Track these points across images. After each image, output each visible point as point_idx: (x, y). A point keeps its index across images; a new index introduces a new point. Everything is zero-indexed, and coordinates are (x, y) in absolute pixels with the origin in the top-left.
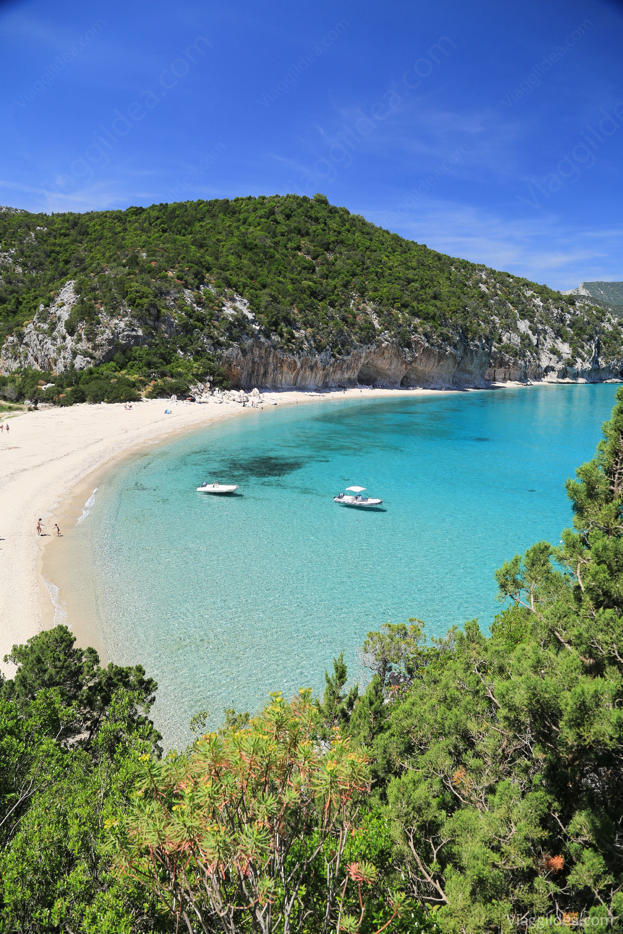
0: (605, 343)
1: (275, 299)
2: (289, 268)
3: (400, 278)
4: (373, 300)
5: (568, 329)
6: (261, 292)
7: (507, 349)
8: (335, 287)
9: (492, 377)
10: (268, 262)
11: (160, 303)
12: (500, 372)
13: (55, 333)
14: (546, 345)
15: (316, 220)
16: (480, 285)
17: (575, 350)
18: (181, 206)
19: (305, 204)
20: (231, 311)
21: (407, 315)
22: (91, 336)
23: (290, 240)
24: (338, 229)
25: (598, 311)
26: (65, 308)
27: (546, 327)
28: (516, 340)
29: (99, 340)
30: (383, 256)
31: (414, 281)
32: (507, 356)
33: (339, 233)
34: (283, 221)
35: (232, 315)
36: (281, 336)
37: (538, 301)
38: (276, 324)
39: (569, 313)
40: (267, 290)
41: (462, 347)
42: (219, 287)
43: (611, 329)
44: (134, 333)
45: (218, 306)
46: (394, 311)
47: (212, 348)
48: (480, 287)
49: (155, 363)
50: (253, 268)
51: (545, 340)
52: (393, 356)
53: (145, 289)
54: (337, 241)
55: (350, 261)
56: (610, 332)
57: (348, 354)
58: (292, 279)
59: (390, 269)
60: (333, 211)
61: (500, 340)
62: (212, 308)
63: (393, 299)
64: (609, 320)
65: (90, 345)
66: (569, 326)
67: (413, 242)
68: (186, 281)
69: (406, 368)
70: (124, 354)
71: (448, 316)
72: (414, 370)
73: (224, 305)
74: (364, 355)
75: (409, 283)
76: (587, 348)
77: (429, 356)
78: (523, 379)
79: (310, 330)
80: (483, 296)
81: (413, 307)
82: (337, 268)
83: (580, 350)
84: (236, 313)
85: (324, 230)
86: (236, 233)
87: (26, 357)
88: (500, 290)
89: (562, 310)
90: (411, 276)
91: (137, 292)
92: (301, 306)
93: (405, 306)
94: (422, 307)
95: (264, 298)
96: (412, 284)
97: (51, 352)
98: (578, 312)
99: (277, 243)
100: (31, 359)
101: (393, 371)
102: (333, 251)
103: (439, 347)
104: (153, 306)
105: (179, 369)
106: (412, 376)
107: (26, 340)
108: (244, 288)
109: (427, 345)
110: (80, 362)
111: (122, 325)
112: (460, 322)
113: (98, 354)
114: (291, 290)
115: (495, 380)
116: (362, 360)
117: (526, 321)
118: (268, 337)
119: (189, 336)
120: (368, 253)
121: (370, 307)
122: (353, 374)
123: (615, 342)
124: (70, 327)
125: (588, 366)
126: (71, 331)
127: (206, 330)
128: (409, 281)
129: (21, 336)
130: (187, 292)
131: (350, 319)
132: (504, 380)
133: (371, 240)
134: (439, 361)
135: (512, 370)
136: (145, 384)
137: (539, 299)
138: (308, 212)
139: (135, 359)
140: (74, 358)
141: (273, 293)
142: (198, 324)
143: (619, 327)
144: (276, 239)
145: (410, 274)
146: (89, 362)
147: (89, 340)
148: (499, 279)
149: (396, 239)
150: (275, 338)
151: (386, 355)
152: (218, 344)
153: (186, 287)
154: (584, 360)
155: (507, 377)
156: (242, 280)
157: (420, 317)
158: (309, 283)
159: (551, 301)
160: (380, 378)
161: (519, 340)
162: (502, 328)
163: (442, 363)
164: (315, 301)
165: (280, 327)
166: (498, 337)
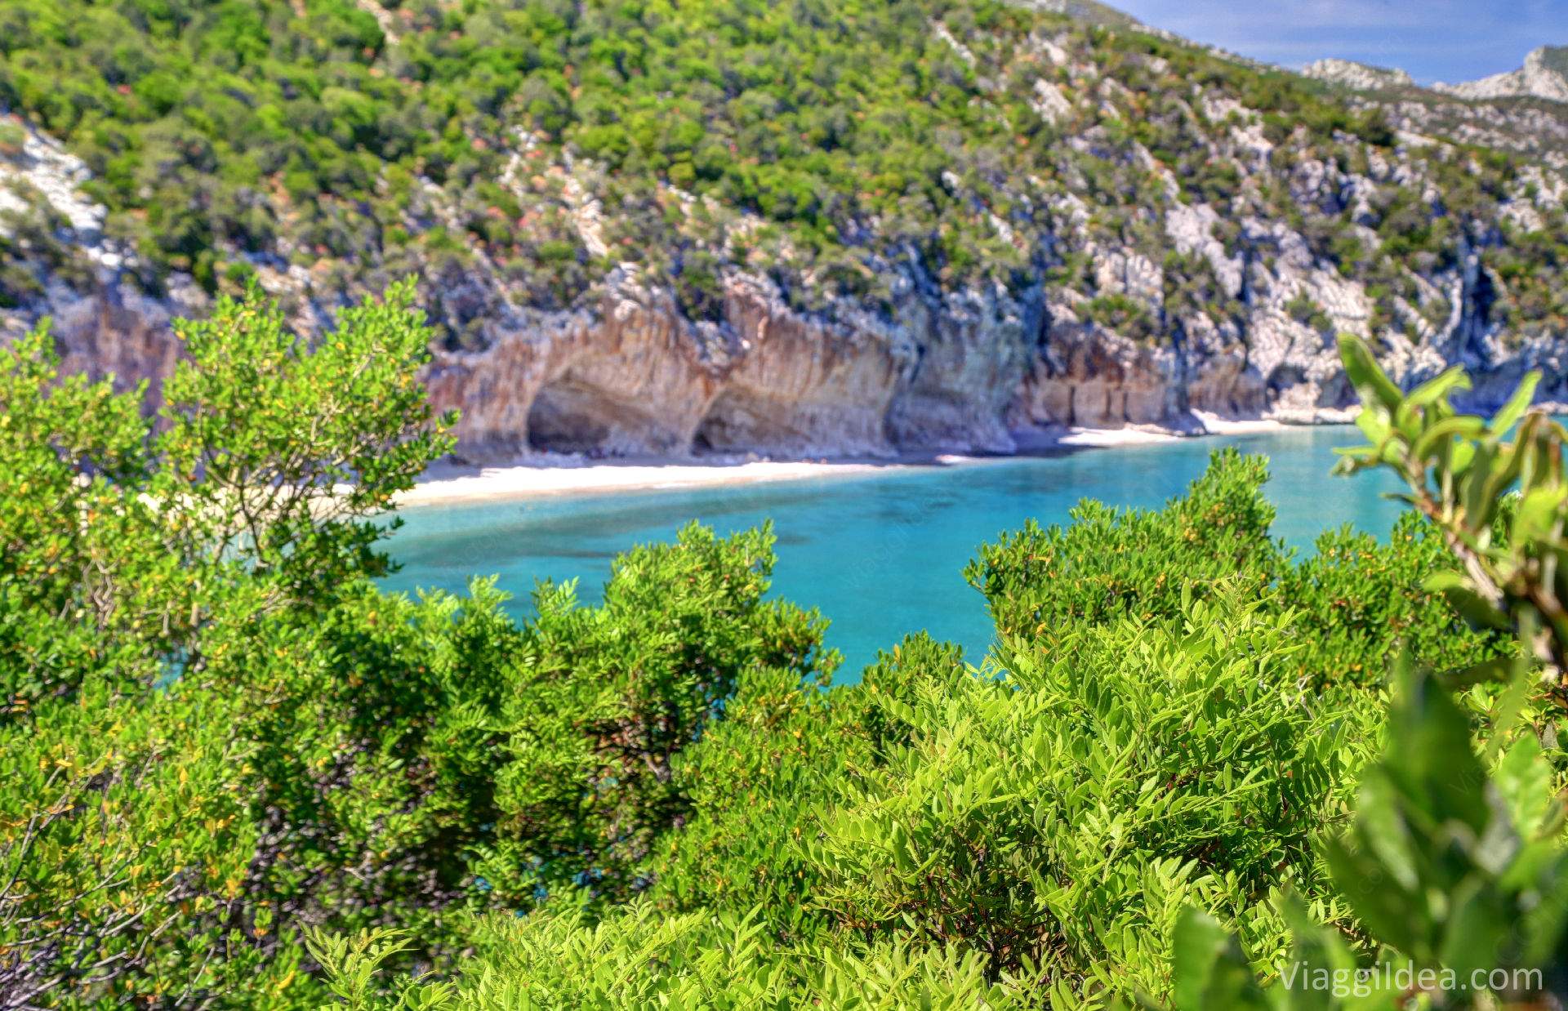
0: (1507, 277)
3: (701, 75)
4: (593, 154)
5: (1362, 232)
6: (145, 130)
7: (1115, 311)
8: (453, 112)
9: (1062, 413)
12: (1091, 393)
14: (1275, 289)
16: (1042, 85)
17: (1382, 306)
21: (712, 206)
25: (1491, 164)
27: (1279, 229)
28: (1147, 276)
31: (754, 83)
32: (1111, 334)
36: (209, 286)
37: (1253, 138)
38: (191, 245)
39: (1369, 174)
40: (168, 125)
41: (923, 313)
43: (1535, 226)
46: (669, 194)
48: (1037, 96)
51: (1275, 274)
52: (657, 352)
56: (1533, 237)
57: (483, 344)
59: (671, 42)
61: (1091, 281)
63: (669, 151)
64: (1531, 193)
66: (1366, 221)
69: (708, 392)
71: (867, 203)
72: (743, 395)
74: (544, 348)
75: (738, 92)
76: (1430, 294)
77: (790, 347)
78: (1177, 412)
79: (326, 264)
80: (1034, 129)
81: (737, 179)
83: (1401, 304)
84: (21, 207)
89: (1342, 167)
90: (746, 68)
92: (305, 181)
93: (709, 174)
94: (772, 177)
95: (156, 146)
96: (749, 94)
98: (1403, 171)
101: (660, 401)
106: (740, 417)
108: (78, 114)
109: (780, 309)
114: (271, 124)
115: (1072, 420)
116: (540, 367)
117: (1207, 212)
118: (154, 290)
121: (577, 180)
122: (515, 420)
128: (735, 86)
131: (495, 229)
132: (1107, 419)
134: (827, 364)
135: (1131, 384)
137: (1251, 129)
141: (189, 134)
145: (747, 59)
150: (185, 293)
151: (630, 345)
154: (1416, 340)
155: (1116, 409)
156: (75, 85)
157: (760, 211)
158: (352, 97)
159: (1300, 133)
160: (615, 428)
161: (1157, 279)
162: (1098, 238)
163: (838, 370)
164: (366, 158)
165: (204, 257)
166: (1080, 271)
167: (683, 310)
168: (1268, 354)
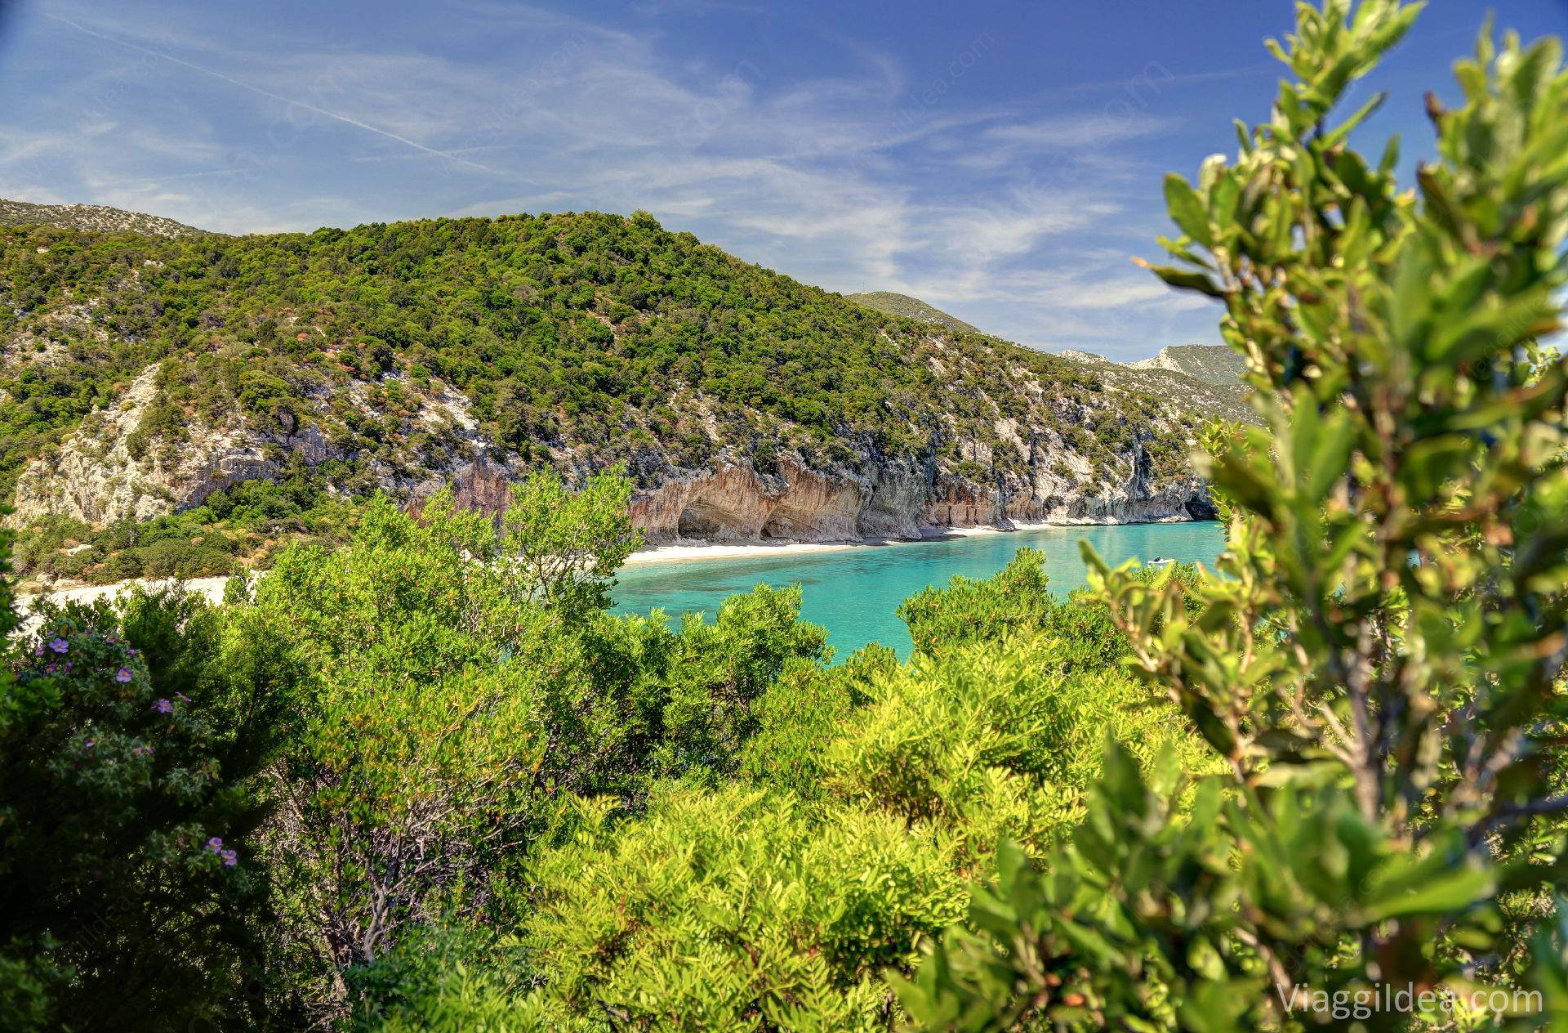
0: (1155, 456)
1: (520, 396)
2: (563, 339)
3: (766, 354)
4: (712, 392)
5: (1088, 432)
6: (499, 383)
7: (971, 469)
8: (645, 372)
9: (945, 519)
10: (526, 330)
11: (298, 405)
12: (959, 510)
13: (111, 456)
14: (1047, 459)
15: (630, 256)
16: (932, 359)
17: (1098, 469)
18: (410, 229)
19: (613, 230)
20: (435, 417)
21: (771, 417)
22: (170, 462)
23: (576, 290)
24: (666, 272)
25: (1146, 401)
26: (135, 412)
27: (1048, 430)
28: (985, 454)
29: (183, 469)
30: (740, 316)
31: (792, 357)
32: (969, 481)
33: (669, 277)
34: (569, 259)
35: (434, 424)
36: (527, 457)
37: (1034, 386)
38: (519, 437)
39: (1091, 405)
40: (510, 381)
41: (875, 469)
42: (418, 376)
43: (1168, 431)
44: (248, 457)
45: (410, 410)
46: (750, 411)
47: (392, 482)
48: (931, 364)
49: (281, 509)
50: (496, 341)
51: (1046, 451)
52: (743, 489)
53: (276, 382)
54: (662, 292)
55: (679, 327)
56: (1167, 436)
57: (659, 485)
58: (565, 360)
59: (751, 338)
60: (663, 241)
61: (958, 454)
62: (397, 413)
63: (750, 390)
64: (1165, 415)
65: (168, 477)
66: (1089, 427)
67: (816, 289)
68: (357, 368)
69: (769, 508)
70: (227, 494)
71: (847, 416)
72: (786, 510)
73: (421, 407)
74: (688, 486)
75: (785, 361)
76: (1120, 463)
77: (809, 486)
78: (1001, 519)
79: (583, 447)
80: (929, 380)
81: (784, 404)
82: (654, 337)
83: (1108, 468)
84: (441, 421)
85: (642, 273)
86: (480, 280)
87: (60, 496)
88: (969, 367)
89: (1077, 401)
90: (788, 350)
91: (263, 387)
92: (573, 406)
93: (770, 401)
94: (801, 403)
95: (504, 390)
96: (789, 363)
97: (99, 488)
98: (1106, 403)
99: (550, 297)
100: (69, 499)
101: (745, 513)
102: (651, 308)
103: (828, 470)
104: (288, 410)
105: (325, 519)
106: (785, 521)
107: (63, 466)
108: (469, 376)
109: (804, 468)
110: (146, 506)
111: (227, 443)
112: (870, 427)
113: (179, 493)
114: (558, 379)
115: (950, 523)
116: (686, 496)
117: (1013, 421)
118: (500, 460)
119: (349, 461)
120: (715, 311)
121: (705, 405)
122: (673, 522)
123: (1174, 453)
124: (136, 446)
125: (1120, 494)
126: (138, 452)
127: (383, 451)
128: (782, 359)
129: (54, 459)
130: (357, 384)
131: (665, 427)
132: (967, 523)
133: (727, 289)
134: (828, 495)
135: (979, 506)
136: (256, 544)
137: (1036, 383)
138: (615, 241)
139: (247, 502)
140: (137, 499)
141: (520, 384)
142: (368, 440)
143: (1183, 427)
144: (551, 290)
145: (788, 347)
146: (161, 507)
147: (165, 469)
148: (967, 349)
149: (784, 285)
150: (516, 462)
151: (730, 486)
152: (401, 474)
153: (356, 377)
154: (1114, 485)
155: (971, 517)
156: (468, 363)
157: (795, 420)
158: (597, 365)
159: (1057, 384)
160: (722, 526)
161: (990, 454)
162: (961, 434)
163: (833, 498)
164: (604, 395)
165: (525, 443)
166: (953, 450)
167: (756, 468)
168: (1044, 492)
